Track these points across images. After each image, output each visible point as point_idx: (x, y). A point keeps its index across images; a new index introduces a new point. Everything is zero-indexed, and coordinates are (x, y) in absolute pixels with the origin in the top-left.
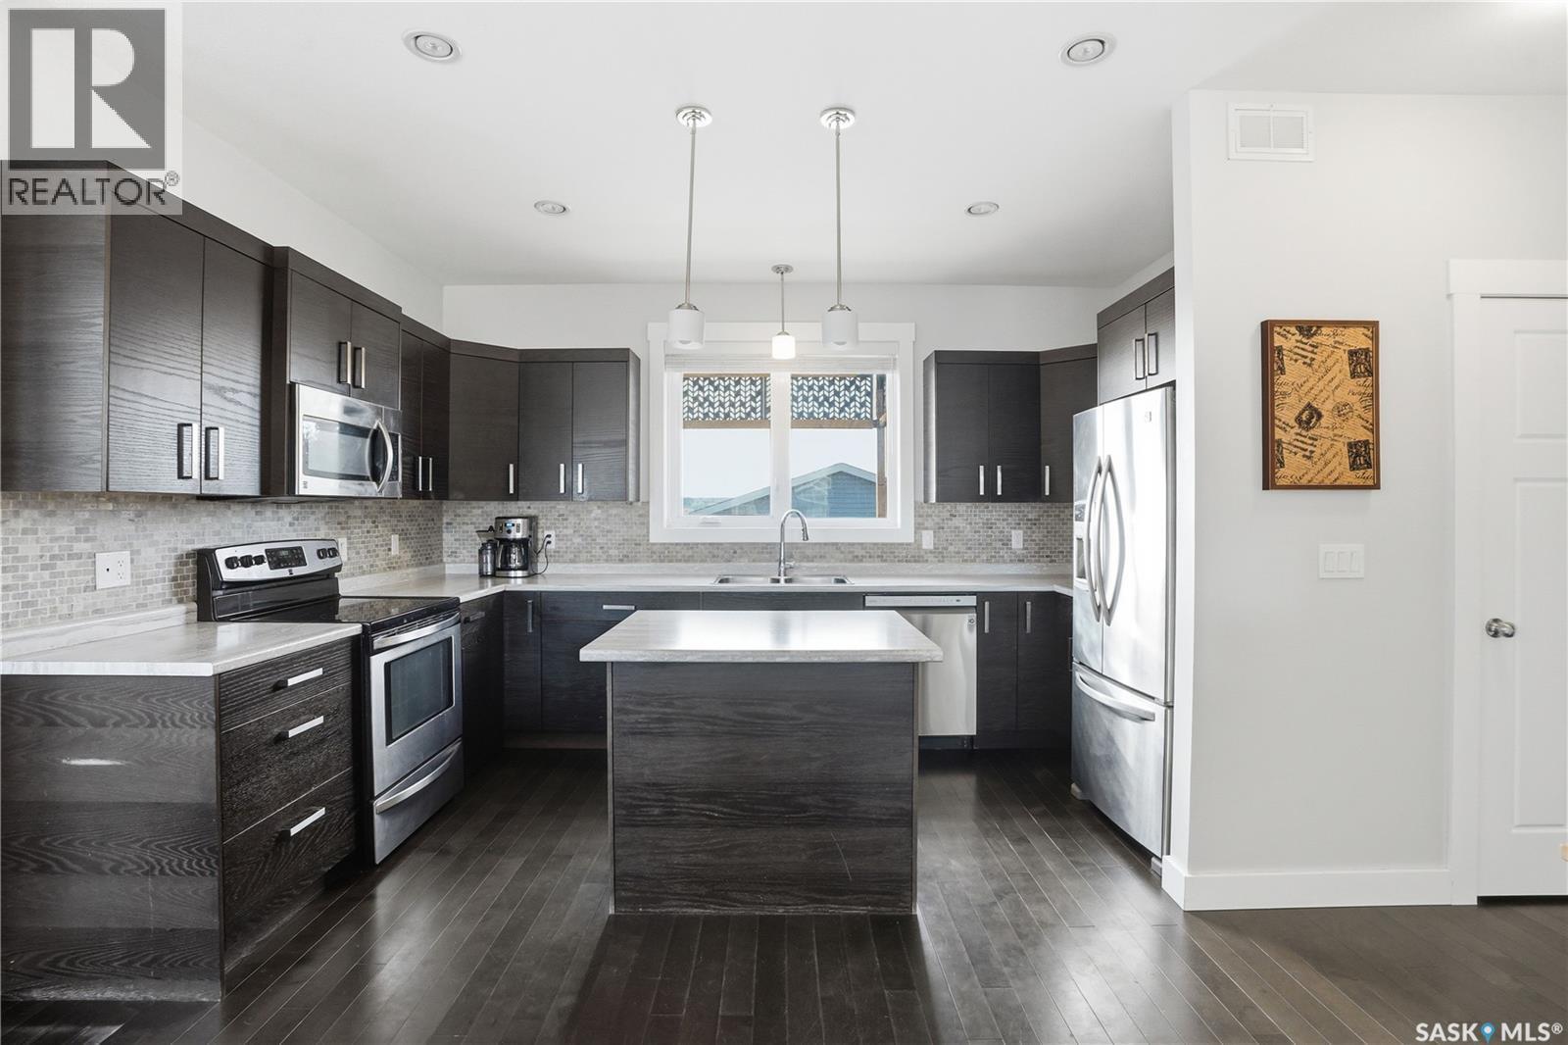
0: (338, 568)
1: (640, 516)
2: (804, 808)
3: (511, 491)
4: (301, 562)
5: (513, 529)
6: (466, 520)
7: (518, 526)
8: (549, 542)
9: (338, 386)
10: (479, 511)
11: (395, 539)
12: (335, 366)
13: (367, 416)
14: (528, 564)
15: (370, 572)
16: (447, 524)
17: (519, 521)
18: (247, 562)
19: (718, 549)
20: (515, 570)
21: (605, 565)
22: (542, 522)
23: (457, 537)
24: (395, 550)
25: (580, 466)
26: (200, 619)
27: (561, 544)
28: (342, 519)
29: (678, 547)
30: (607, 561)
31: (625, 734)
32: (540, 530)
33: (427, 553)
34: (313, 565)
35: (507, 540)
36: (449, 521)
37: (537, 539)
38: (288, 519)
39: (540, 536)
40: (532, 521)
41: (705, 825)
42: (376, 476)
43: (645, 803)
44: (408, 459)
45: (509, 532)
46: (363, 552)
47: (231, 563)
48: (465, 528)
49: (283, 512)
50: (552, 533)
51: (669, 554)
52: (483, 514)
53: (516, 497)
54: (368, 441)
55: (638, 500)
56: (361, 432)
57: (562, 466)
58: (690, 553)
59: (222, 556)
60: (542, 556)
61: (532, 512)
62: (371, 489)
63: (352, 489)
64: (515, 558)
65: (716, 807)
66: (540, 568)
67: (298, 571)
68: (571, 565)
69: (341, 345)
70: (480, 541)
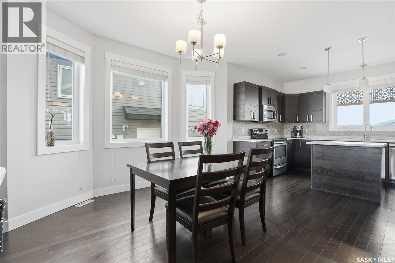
0: (268, 133)
1: (326, 126)
2: (352, 176)
3: (297, 121)
4: (263, 132)
5: (298, 128)
6: (289, 127)
7: (299, 128)
8: (305, 131)
9: (268, 105)
10: (291, 125)
11: (276, 130)
12: (268, 101)
13: (272, 109)
14: (301, 135)
15: (272, 135)
16: (285, 128)
17: (299, 127)
18: (257, 131)
19: (347, 133)
20: (298, 136)
21: (318, 136)
22: (304, 127)
23: (287, 130)
24: (276, 132)
25: (312, 115)
26: (251, 138)
27: (308, 132)
28: (268, 126)
29: (336, 133)
30: (318, 135)
31: (315, 158)
32: (303, 129)
33: (282, 133)
34: (264, 132)
35: (297, 130)
36: (285, 127)
37: (303, 131)
38: (261, 125)
39: (304, 130)
40: (302, 127)
41: (330, 176)
42: (274, 118)
43: (318, 170)
44: (279, 115)
45: (297, 129)
46: (271, 132)
47: (255, 131)
48: (288, 128)
49: (260, 124)
50: (306, 129)
51: (333, 134)
52: (292, 126)
53: (298, 122)
54: (273, 113)
55: (326, 122)
56: (271, 111)
57: (308, 116)
58: (339, 133)
59: (254, 130)
60: (304, 134)
61: (302, 125)
62: (273, 120)
63: (270, 120)
64: (298, 134)
65: (332, 173)
66: (304, 136)
67: (262, 133)
68: (310, 136)
69: (269, 98)
70: (291, 131)
